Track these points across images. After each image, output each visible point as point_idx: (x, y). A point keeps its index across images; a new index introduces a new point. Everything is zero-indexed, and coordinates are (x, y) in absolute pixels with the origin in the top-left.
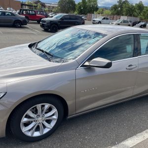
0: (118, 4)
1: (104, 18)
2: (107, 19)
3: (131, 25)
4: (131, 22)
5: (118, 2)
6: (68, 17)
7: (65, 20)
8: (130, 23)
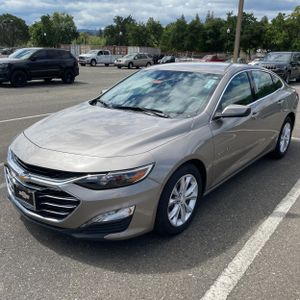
0: (115, 24)
1: (100, 53)
2: (107, 53)
3: (152, 62)
4: (150, 56)
5: (115, 21)
6: (44, 54)
7: (38, 61)
8: (149, 59)
